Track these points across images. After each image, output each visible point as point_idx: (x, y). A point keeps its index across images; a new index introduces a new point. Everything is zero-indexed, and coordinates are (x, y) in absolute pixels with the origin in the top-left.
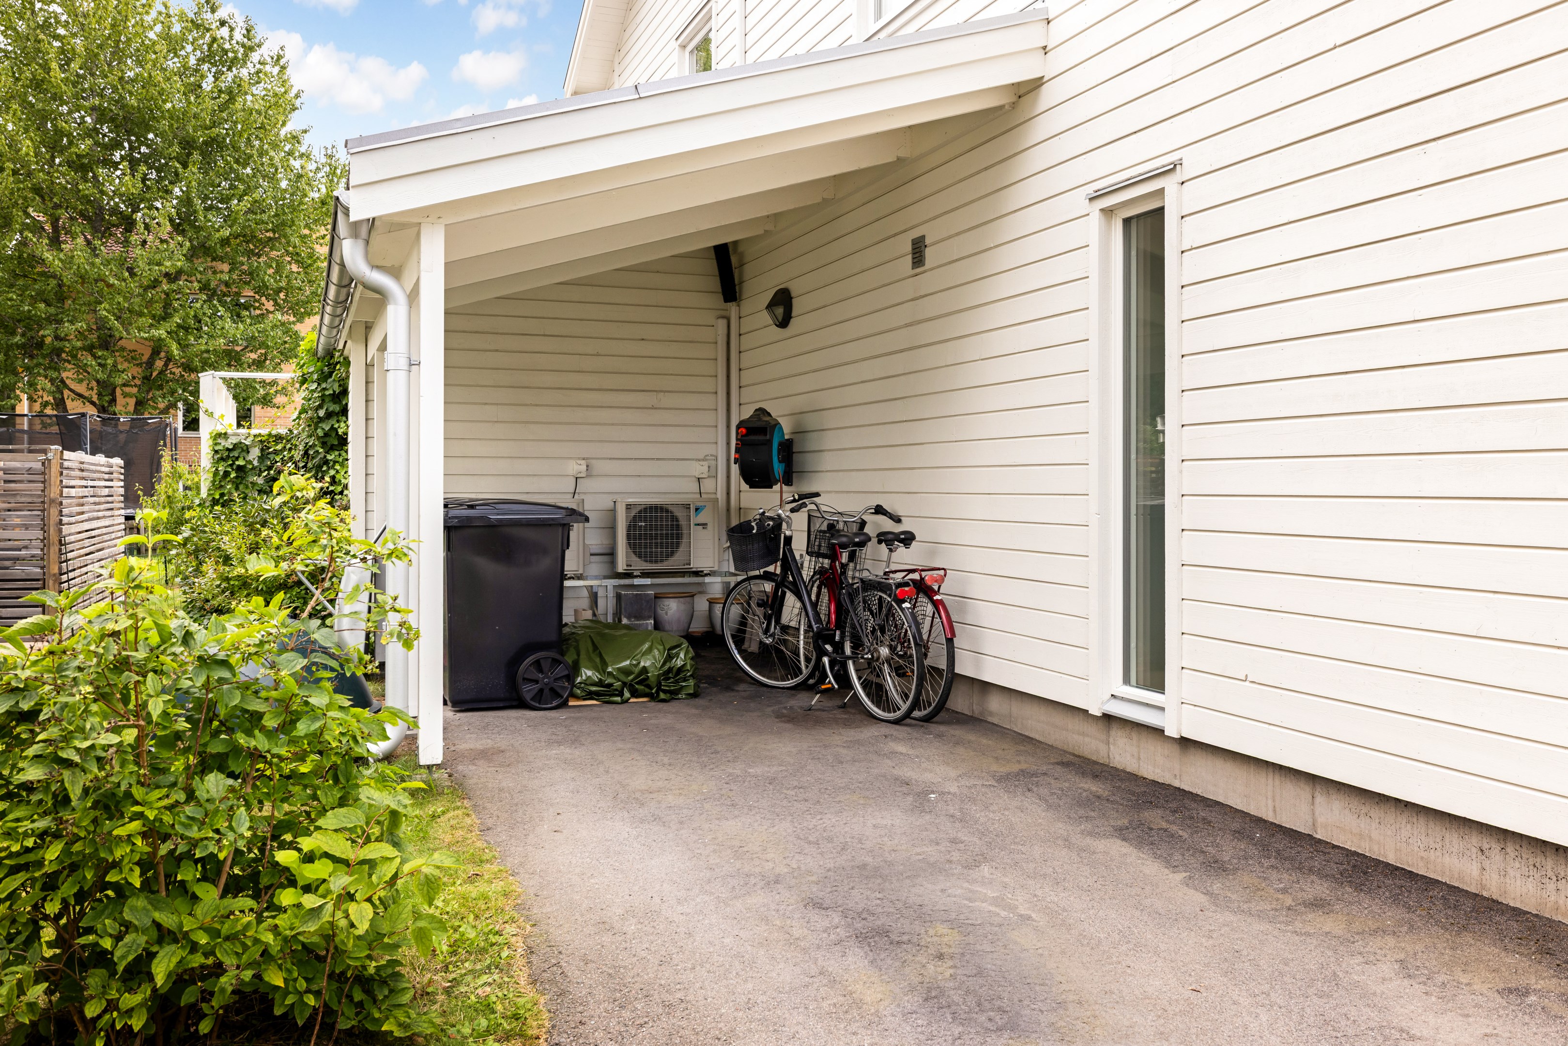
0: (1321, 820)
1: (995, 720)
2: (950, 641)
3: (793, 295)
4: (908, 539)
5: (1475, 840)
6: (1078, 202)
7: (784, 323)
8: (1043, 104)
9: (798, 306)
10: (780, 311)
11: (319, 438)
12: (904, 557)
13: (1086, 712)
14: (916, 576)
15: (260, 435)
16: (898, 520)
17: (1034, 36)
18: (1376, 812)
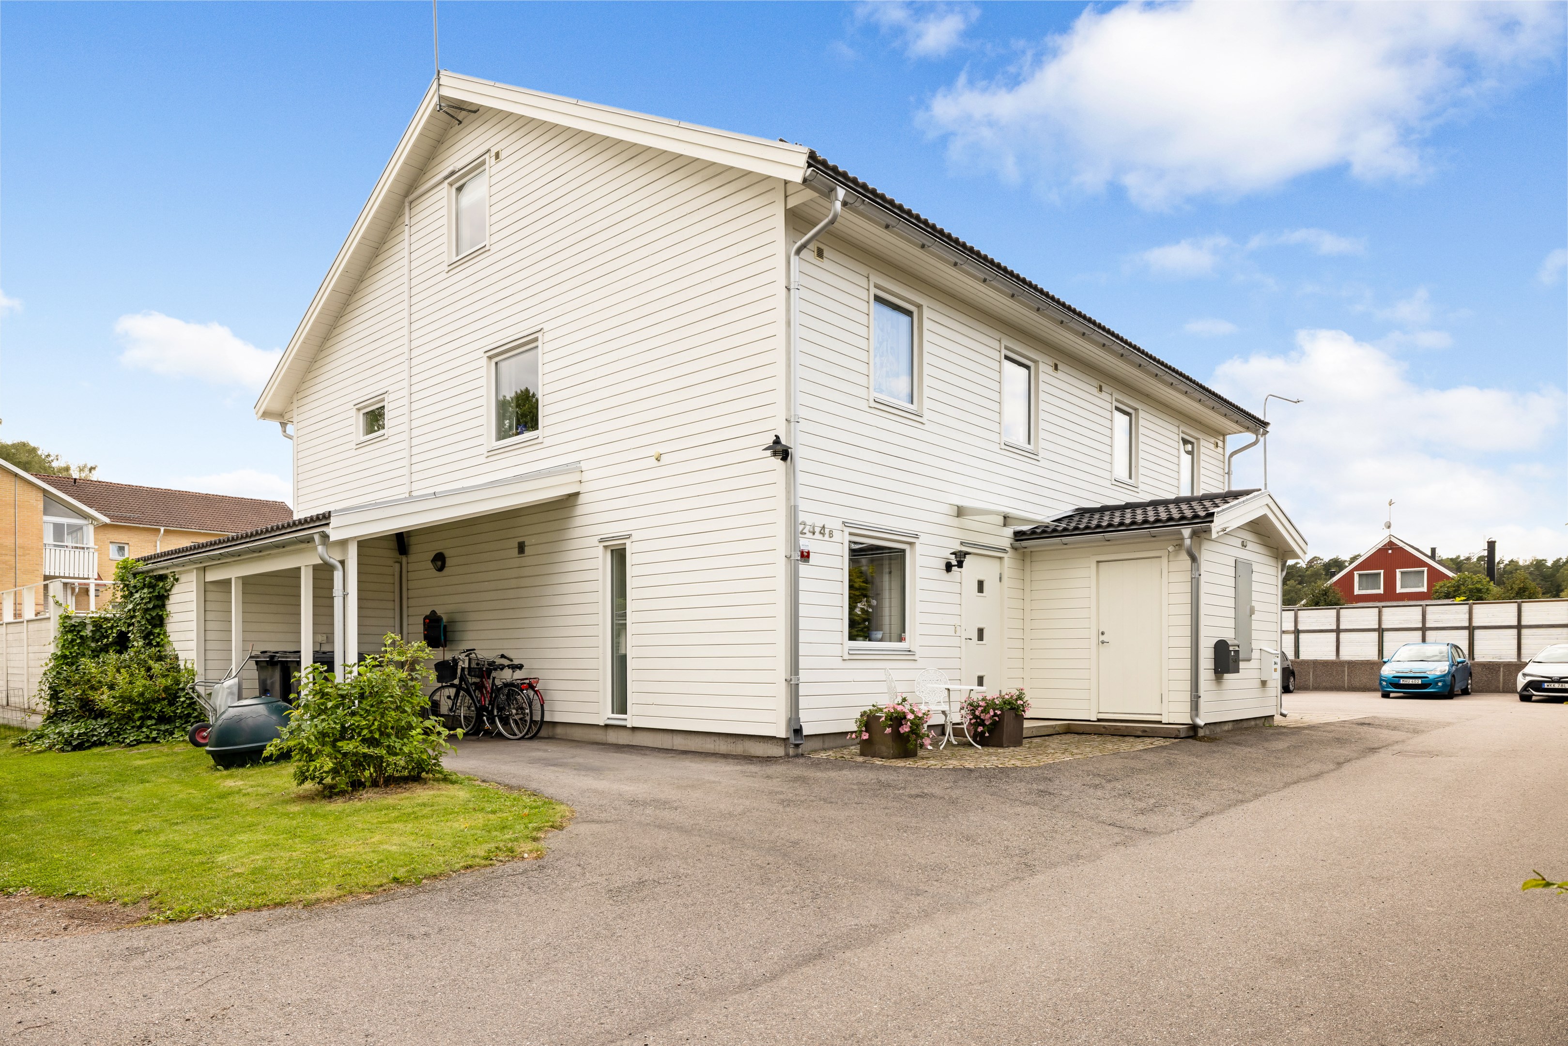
0: (675, 743)
1: (559, 737)
2: (542, 706)
3: (446, 556)
4: (520, 667)
5: (713, 738)
6: (594, 541)
7: (441, 569)
8: (580, 502)
9: (448, 562)
10: (439, 563)
11: (147, 620)
12: (518, 675)
13: (598, 725)
14: (527, 681)
15: (93, 617)
16: (511, 660)
17: (576, 477)
18: (689, 737)
